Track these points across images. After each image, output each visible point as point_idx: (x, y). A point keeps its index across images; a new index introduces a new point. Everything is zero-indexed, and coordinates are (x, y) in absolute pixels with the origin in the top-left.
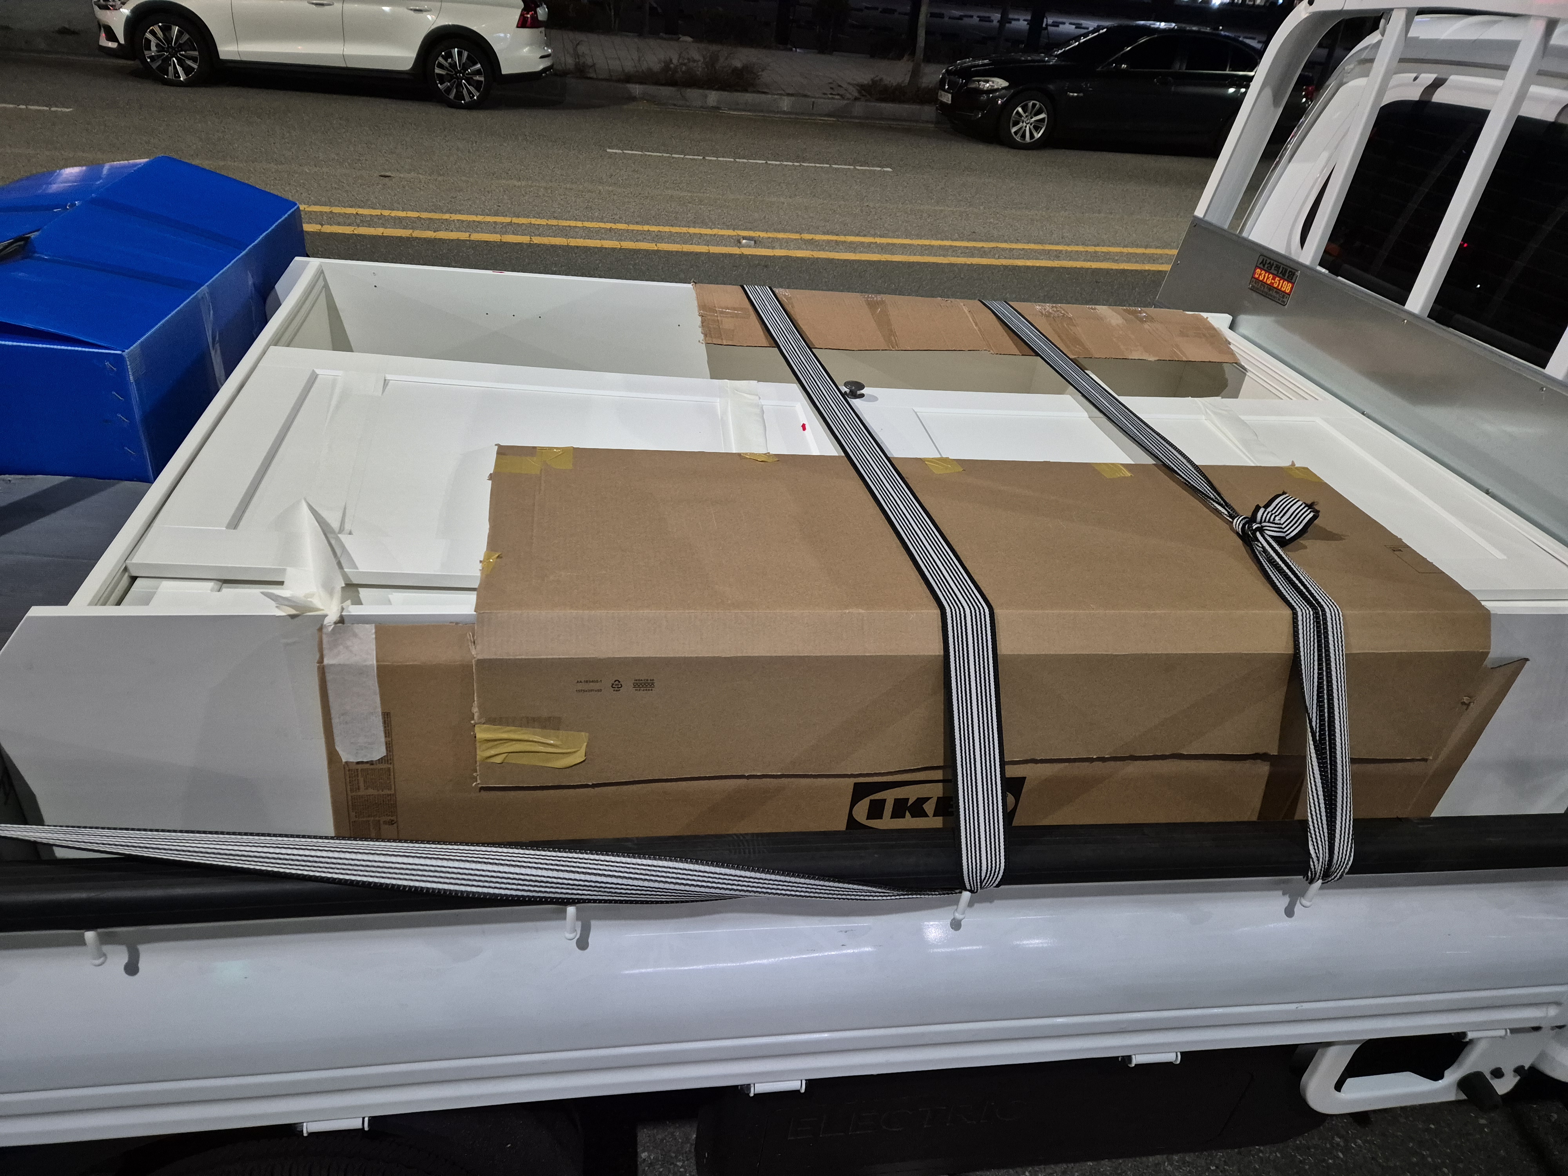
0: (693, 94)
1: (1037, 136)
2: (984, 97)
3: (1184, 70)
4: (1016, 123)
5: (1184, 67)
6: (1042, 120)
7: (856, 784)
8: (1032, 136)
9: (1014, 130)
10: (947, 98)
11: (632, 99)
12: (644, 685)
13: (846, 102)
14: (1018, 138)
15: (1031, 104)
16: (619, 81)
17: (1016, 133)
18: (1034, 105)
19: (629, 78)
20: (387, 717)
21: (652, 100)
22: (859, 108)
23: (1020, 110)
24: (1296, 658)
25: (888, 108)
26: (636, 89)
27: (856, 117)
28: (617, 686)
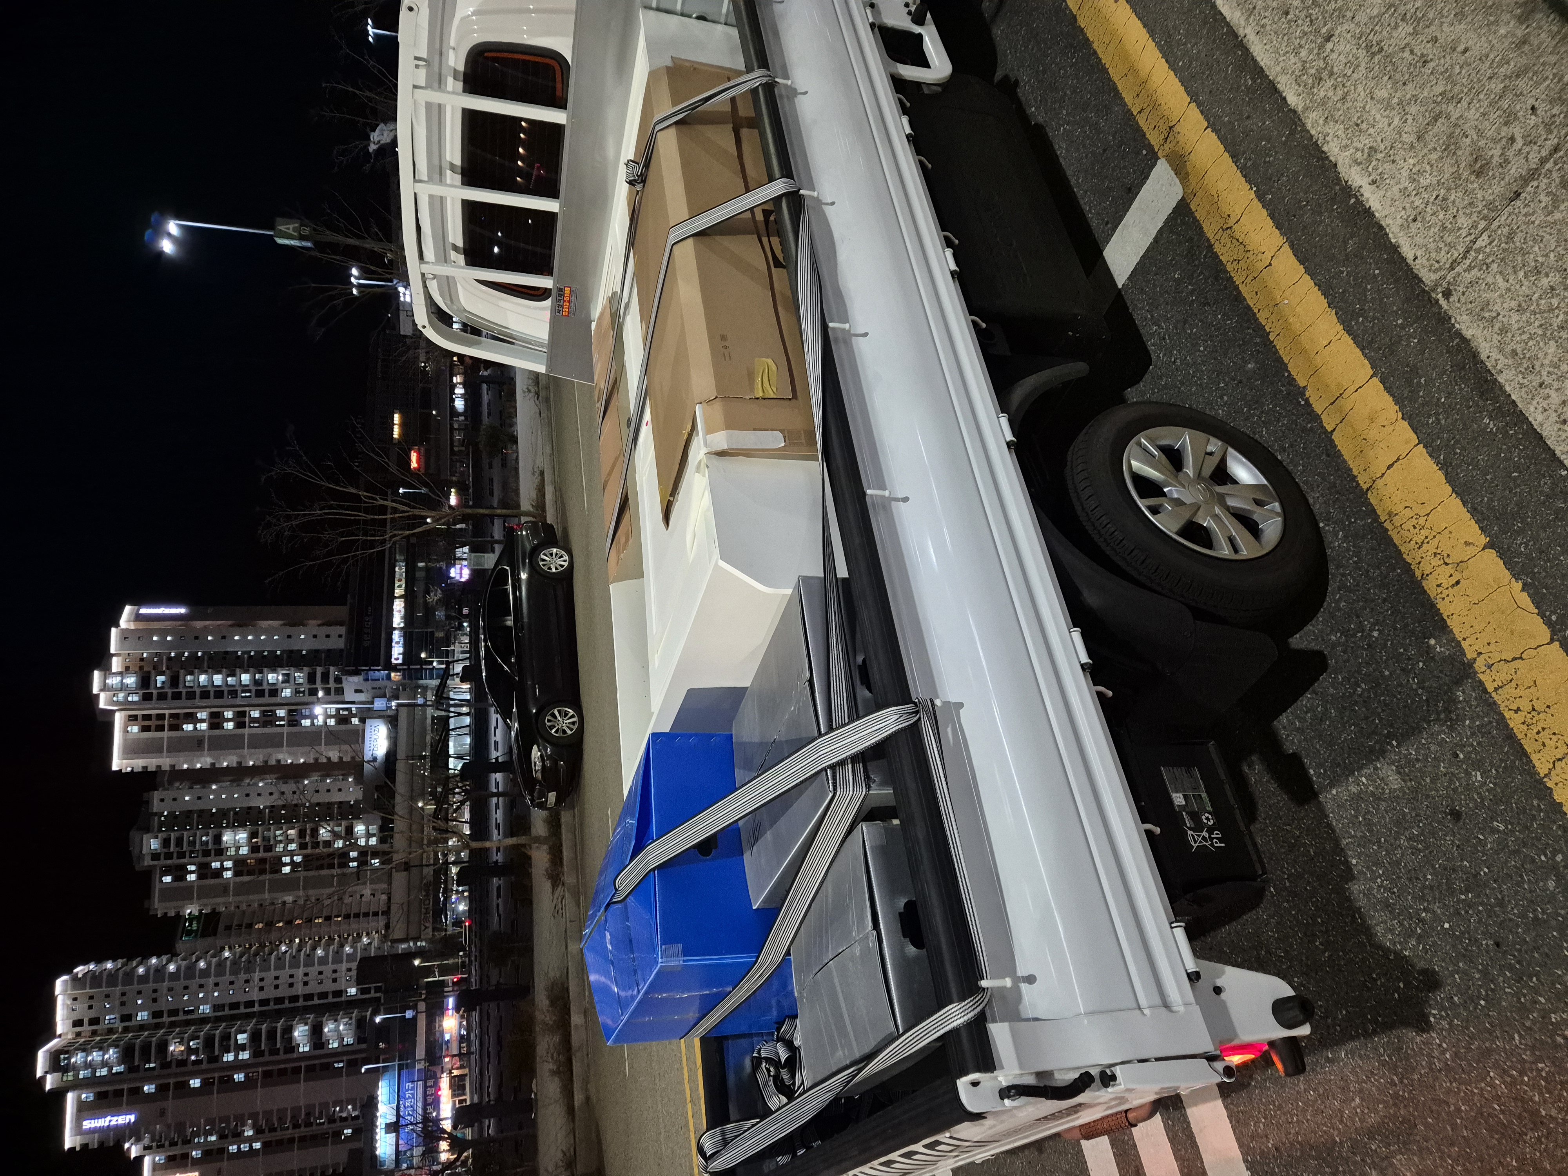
0: (576, 1038)
1: (571, 712)
2: (548, 763)
3: (511, 618)
4: (564, 732)
5: (509, 618)
6: (559, 712)
7: (775, 267)
8: (573, 716)
9: (569, 732)
10: (552, 796)
11: (588, 1099)
12: (724, 338)
13: (567, 893)
14: (575, 727)
15: (549, 724)
16: (573, 1120)
17: (571, 730)
18: (549, 721)
19: (571, 1110)
20: (755, 430)
21: (586, 1081)
22: (569, 879)
23: (553, 731)
24: (677, 123)
25: (566, 854)
26: (578, 1098)
27: (578, 881)
28: (726, 347)
